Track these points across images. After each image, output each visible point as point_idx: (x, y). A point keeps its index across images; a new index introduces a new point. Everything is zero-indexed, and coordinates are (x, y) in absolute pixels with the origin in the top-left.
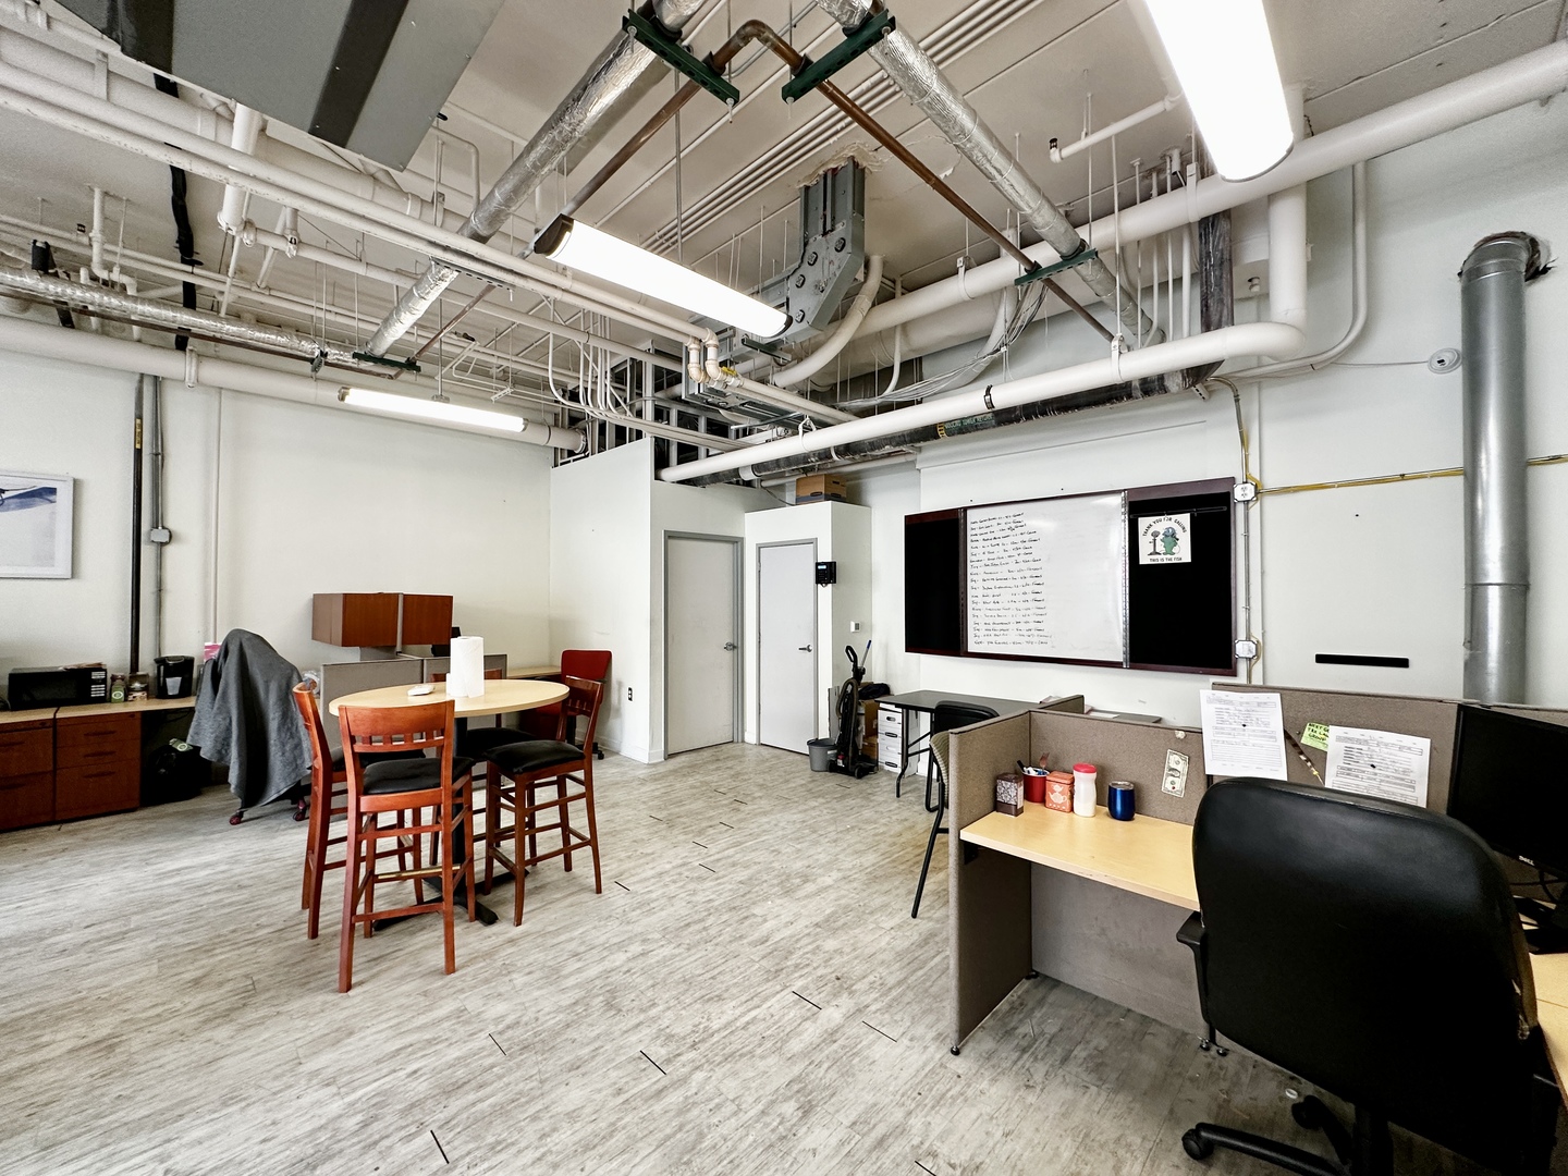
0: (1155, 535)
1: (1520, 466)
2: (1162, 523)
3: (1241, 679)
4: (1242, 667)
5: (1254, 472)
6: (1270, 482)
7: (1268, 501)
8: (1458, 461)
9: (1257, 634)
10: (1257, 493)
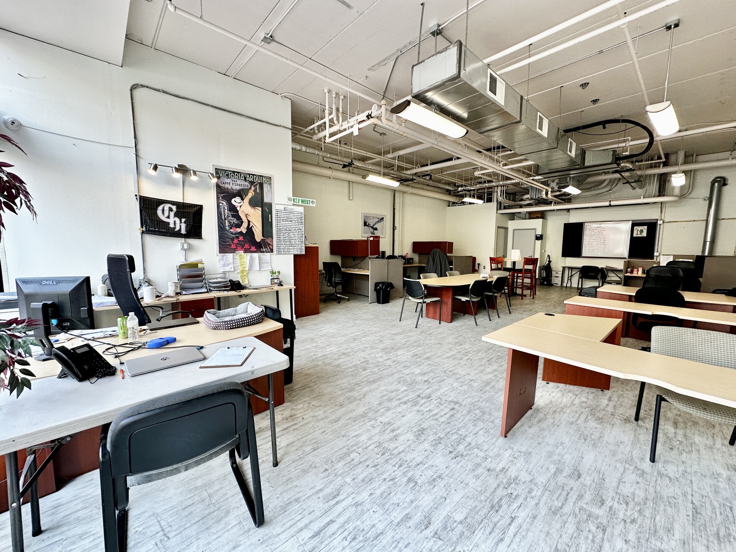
0: (638, 230)
1: (717, 219)
2: (640, 228)
3: (655, 260)
4: (655, 258)
5: (663, 218)
6: (666, 220)
7: (665, 224)
8: (705, 219)
9: (659, 251)
10: (663, 222)
